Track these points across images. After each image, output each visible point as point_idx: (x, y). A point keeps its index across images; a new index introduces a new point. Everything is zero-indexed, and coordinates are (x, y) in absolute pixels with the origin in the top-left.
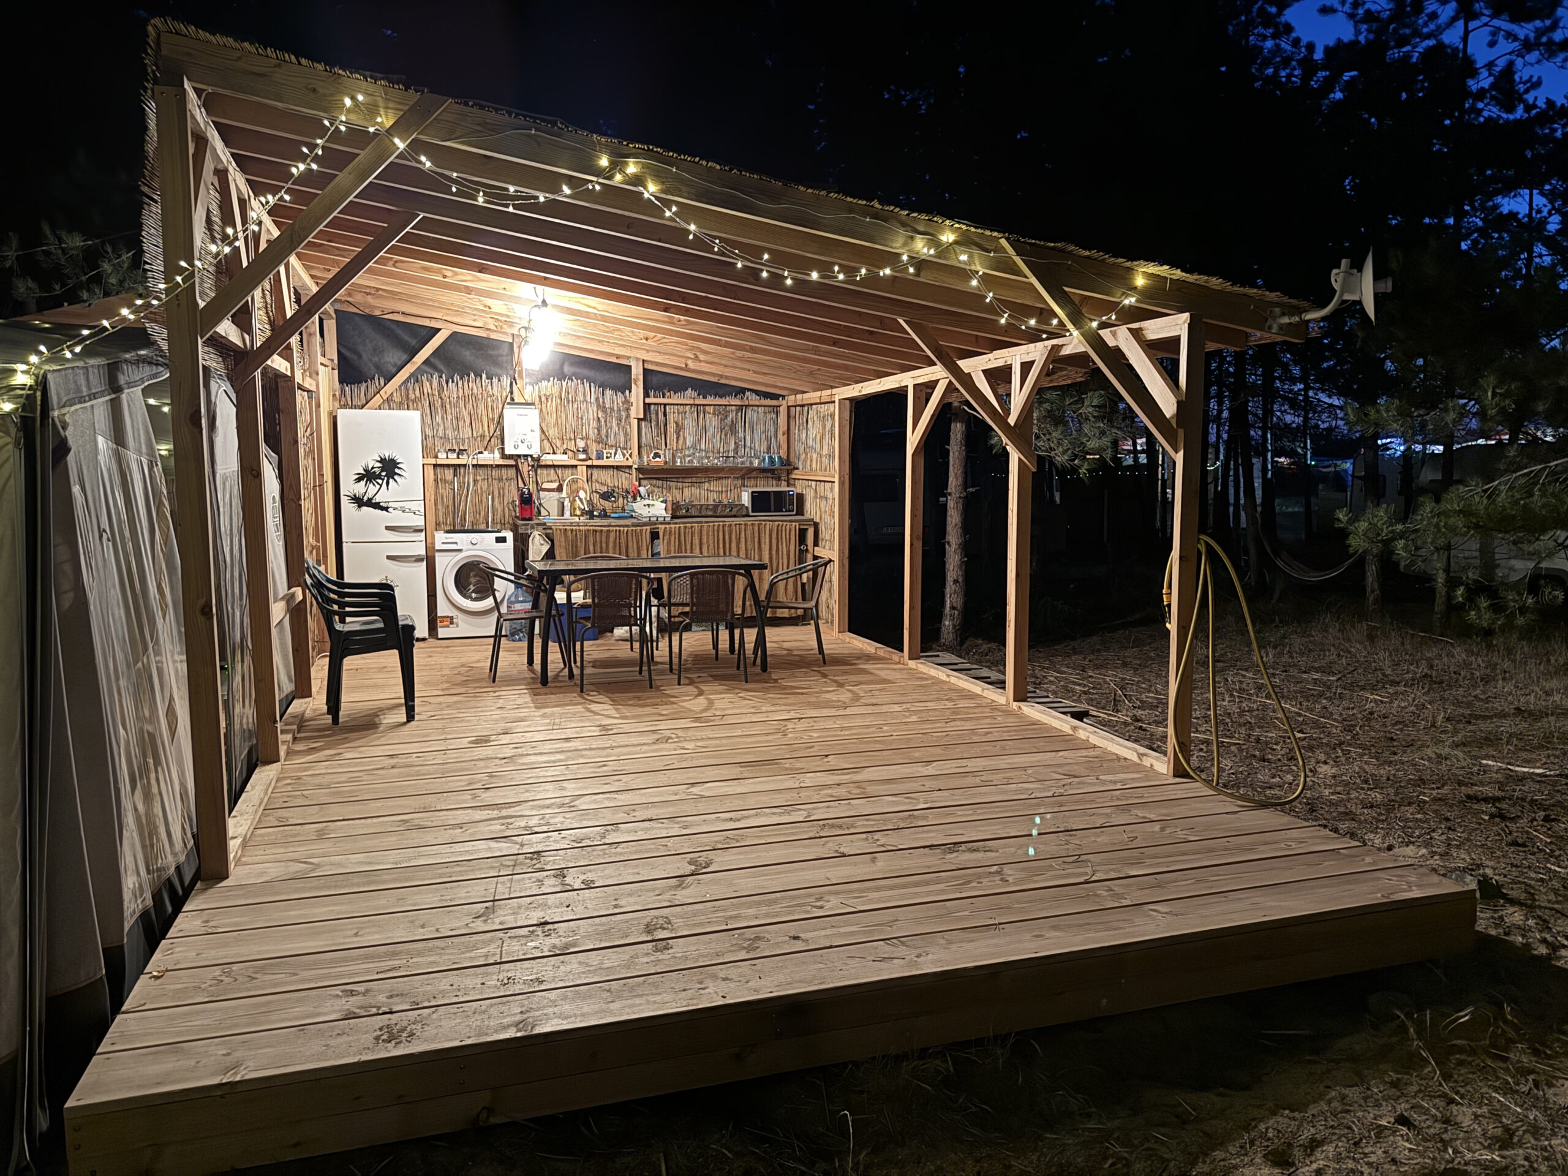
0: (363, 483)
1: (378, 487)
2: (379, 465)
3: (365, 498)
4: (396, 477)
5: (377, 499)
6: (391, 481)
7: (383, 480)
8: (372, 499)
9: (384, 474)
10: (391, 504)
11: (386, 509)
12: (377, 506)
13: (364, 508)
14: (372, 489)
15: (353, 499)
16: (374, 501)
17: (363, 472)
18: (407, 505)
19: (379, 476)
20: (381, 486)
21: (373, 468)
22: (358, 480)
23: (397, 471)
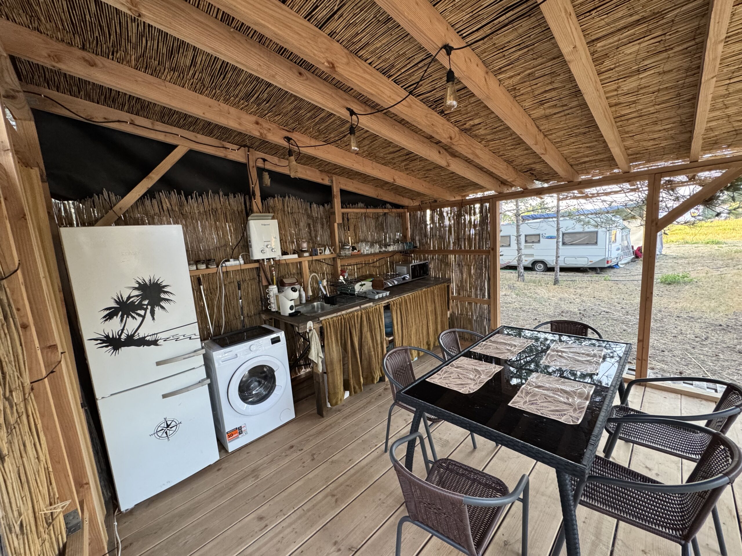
0: (116, 320)
1: (140, 319)
2: (136, 293)
3: (123, 337)
4: (163, 304)
5: (142, 333)
6: (157, 309)
7: (146, 310)
8: (133, 335)
9: (146, 302)
10: (160, 336)
11: (155, 343)
12: (143, 342)
13: (124, 350)
14: (131, 324)
15: (103, 342)
16: (136, 338)
17: (114, 305)
18: (180, 332)
19: (140, 306)
20: (144, 317)
21: (129, 298)
22: (109, 317)
23: (163, 296)
